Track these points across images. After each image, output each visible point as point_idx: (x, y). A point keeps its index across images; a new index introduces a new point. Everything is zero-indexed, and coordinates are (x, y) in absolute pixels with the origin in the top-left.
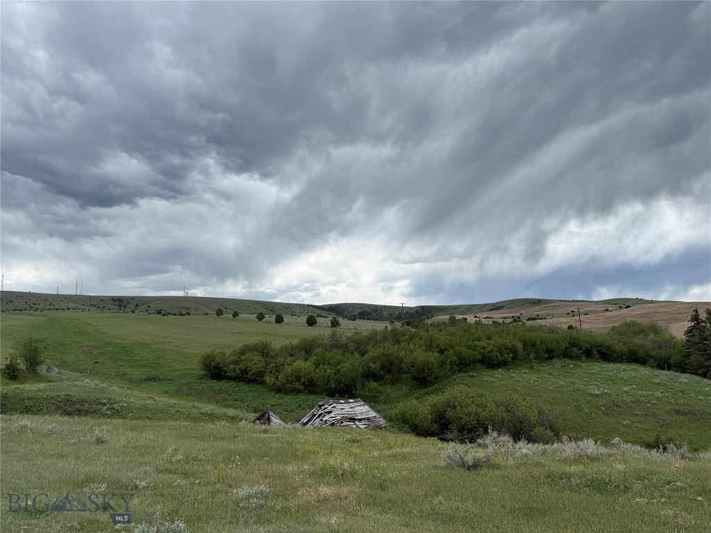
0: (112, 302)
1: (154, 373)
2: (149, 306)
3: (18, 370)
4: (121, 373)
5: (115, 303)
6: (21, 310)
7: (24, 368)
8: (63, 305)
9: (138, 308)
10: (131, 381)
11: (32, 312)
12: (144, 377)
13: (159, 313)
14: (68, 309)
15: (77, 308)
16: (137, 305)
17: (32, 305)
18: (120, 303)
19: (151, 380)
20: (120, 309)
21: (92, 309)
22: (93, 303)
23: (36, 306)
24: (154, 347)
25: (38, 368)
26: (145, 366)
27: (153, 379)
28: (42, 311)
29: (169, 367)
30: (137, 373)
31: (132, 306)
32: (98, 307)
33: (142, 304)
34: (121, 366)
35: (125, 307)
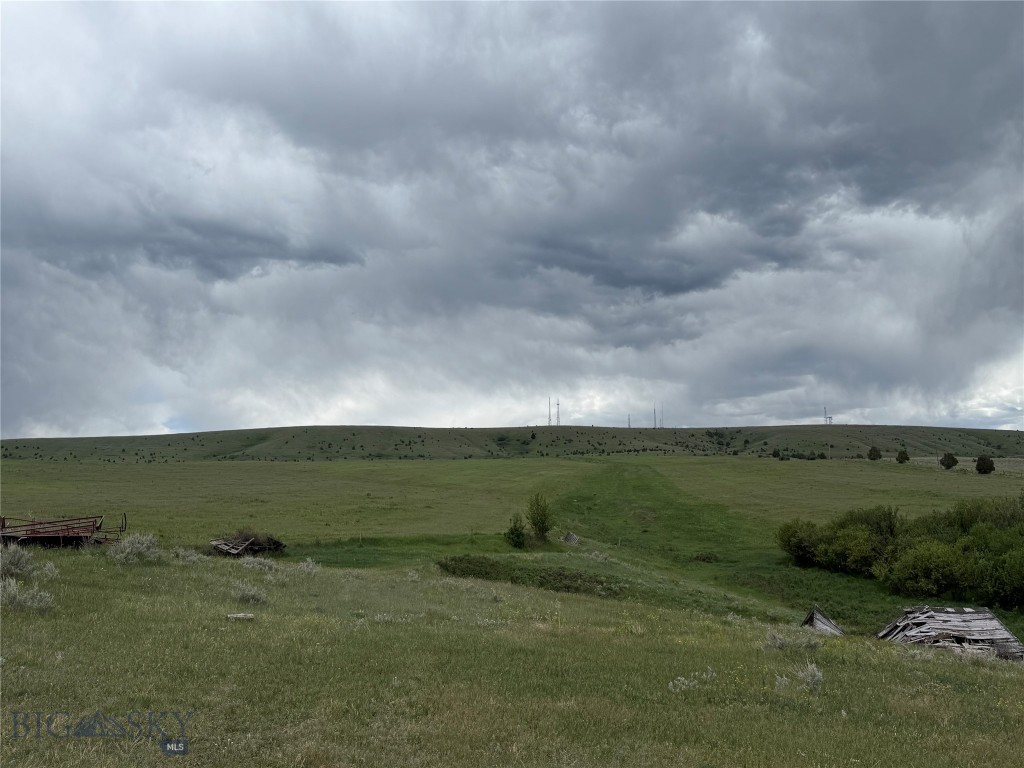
0: (707, 438)
1: (715, 550)
2: (766, 444)
3: (523, 535)
4: (666, 548)
5: (713, 440)
6: (583, 453)
7: (532, 533)
8: (638, 445)
9: (749, 446)
10: (676, 559)
11: (595, 456)
12: (695, 555)
13: (776, 454)
14: (644, 450)
15: (657, 449)
16: (747, 442)
17: (596, 445)
18: (721, 440)
19: (704, 560)
20: (720, 449)
21: (678, 449)
22: (679, 440)
23: (602, 447)
24: (731, 511)
25: (549, 534)
26: (709, 540)
27: (707, 559)
28: (609, 454)
29: (742, 542)
30: (694, 549)
31: (738, 444)
32: (687, 446)
33: (755, 440)
34: (675, 538)
35: (728, 445)
